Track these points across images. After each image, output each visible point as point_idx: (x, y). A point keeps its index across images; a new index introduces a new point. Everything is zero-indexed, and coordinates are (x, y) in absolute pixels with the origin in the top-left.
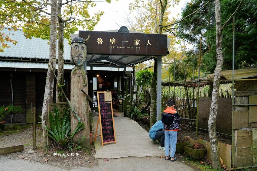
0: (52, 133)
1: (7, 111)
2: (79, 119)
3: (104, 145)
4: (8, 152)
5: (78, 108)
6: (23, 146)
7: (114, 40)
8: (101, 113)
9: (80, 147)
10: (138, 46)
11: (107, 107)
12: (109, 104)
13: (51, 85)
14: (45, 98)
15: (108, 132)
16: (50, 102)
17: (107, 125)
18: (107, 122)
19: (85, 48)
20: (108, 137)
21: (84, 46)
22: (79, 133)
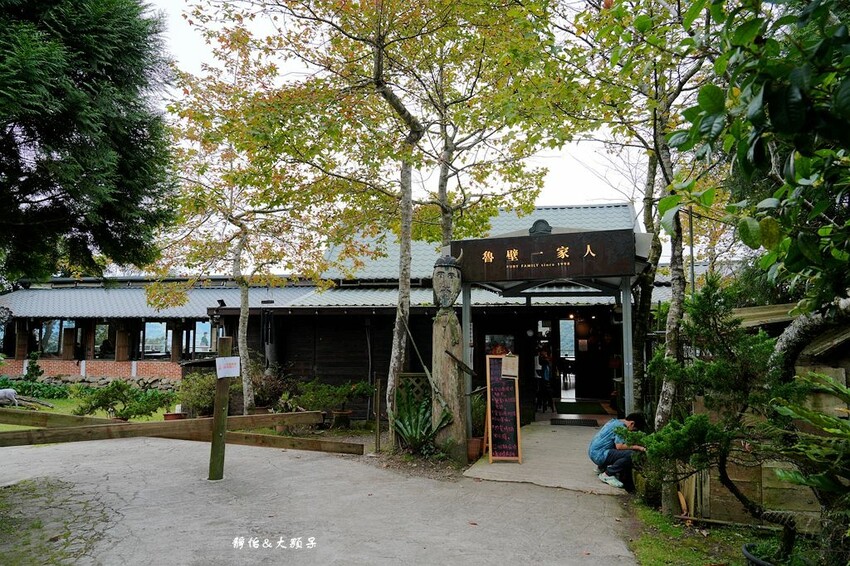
0: (401, 425)
1: (354, 390)
2: (444, 404)
3: (494, 462)
4: (340, 449)
5: (443, 384)
6: (362, 446)
7: (516, 252)
8: (492, 398)
9: (442, 455)
10: (566, 259)
11: (505, 387)
12: (510, 382)
13: (400, 343)
14: (392, 364)
15: (504, 436)
16: (399, 370)
17: (505, 424)
18: (505, 417)
19: (456, 274)
20: (505, 447)
21: (454, 271)
22: (444, 431)
